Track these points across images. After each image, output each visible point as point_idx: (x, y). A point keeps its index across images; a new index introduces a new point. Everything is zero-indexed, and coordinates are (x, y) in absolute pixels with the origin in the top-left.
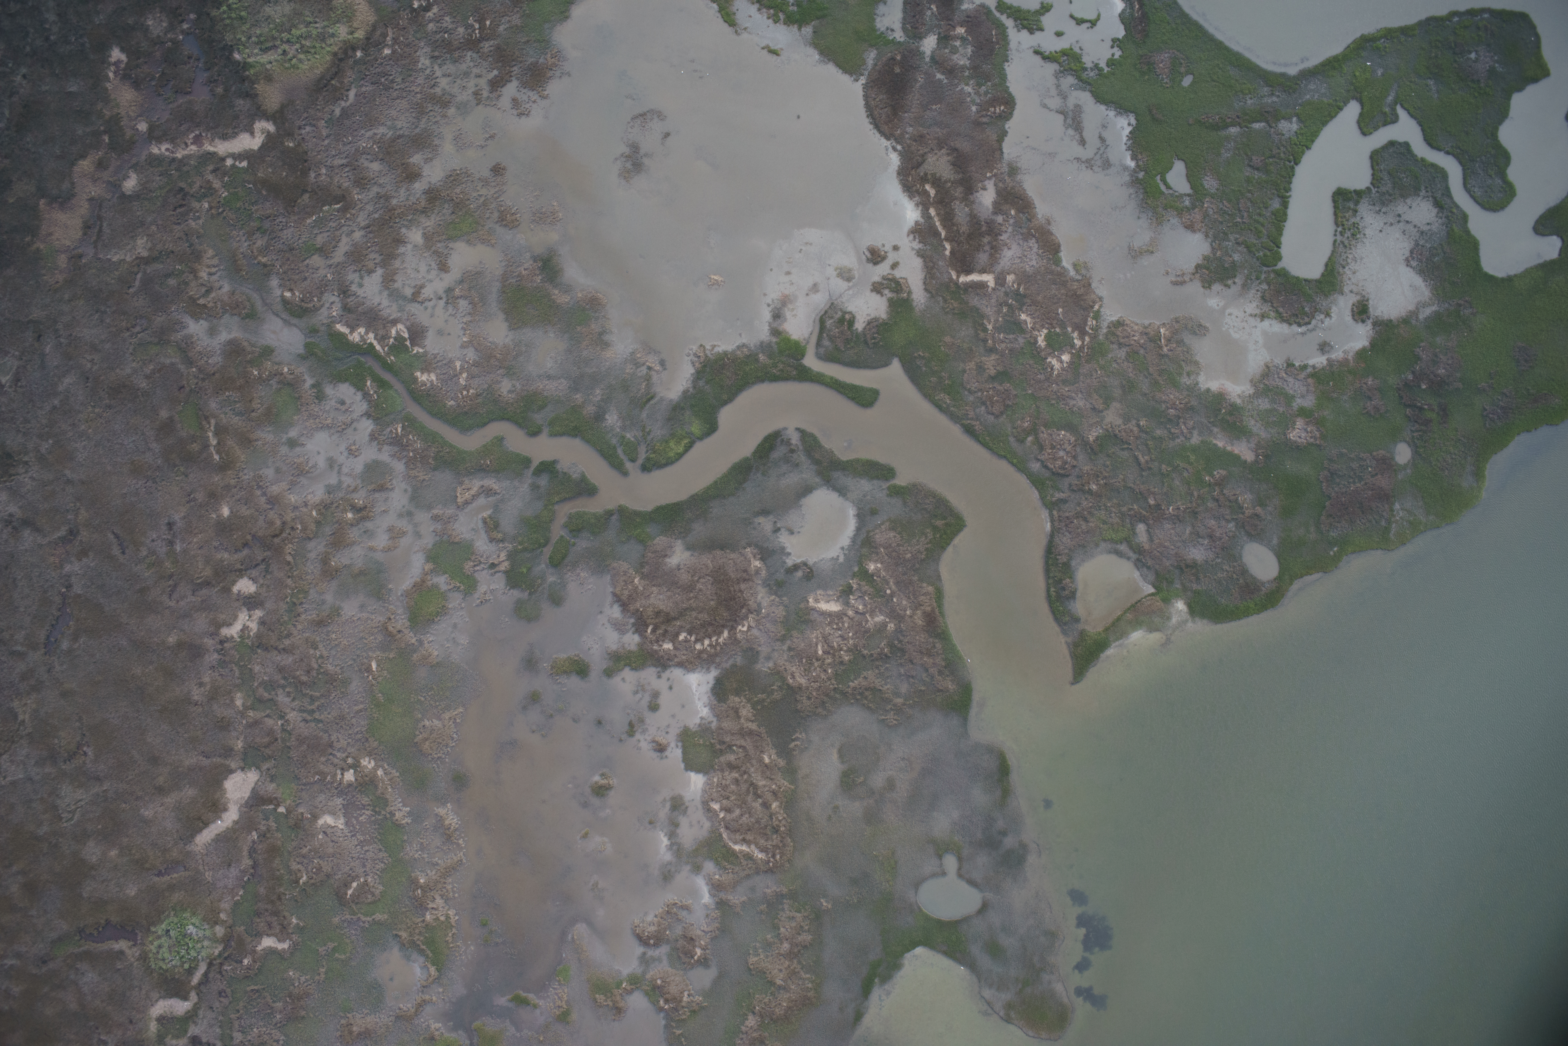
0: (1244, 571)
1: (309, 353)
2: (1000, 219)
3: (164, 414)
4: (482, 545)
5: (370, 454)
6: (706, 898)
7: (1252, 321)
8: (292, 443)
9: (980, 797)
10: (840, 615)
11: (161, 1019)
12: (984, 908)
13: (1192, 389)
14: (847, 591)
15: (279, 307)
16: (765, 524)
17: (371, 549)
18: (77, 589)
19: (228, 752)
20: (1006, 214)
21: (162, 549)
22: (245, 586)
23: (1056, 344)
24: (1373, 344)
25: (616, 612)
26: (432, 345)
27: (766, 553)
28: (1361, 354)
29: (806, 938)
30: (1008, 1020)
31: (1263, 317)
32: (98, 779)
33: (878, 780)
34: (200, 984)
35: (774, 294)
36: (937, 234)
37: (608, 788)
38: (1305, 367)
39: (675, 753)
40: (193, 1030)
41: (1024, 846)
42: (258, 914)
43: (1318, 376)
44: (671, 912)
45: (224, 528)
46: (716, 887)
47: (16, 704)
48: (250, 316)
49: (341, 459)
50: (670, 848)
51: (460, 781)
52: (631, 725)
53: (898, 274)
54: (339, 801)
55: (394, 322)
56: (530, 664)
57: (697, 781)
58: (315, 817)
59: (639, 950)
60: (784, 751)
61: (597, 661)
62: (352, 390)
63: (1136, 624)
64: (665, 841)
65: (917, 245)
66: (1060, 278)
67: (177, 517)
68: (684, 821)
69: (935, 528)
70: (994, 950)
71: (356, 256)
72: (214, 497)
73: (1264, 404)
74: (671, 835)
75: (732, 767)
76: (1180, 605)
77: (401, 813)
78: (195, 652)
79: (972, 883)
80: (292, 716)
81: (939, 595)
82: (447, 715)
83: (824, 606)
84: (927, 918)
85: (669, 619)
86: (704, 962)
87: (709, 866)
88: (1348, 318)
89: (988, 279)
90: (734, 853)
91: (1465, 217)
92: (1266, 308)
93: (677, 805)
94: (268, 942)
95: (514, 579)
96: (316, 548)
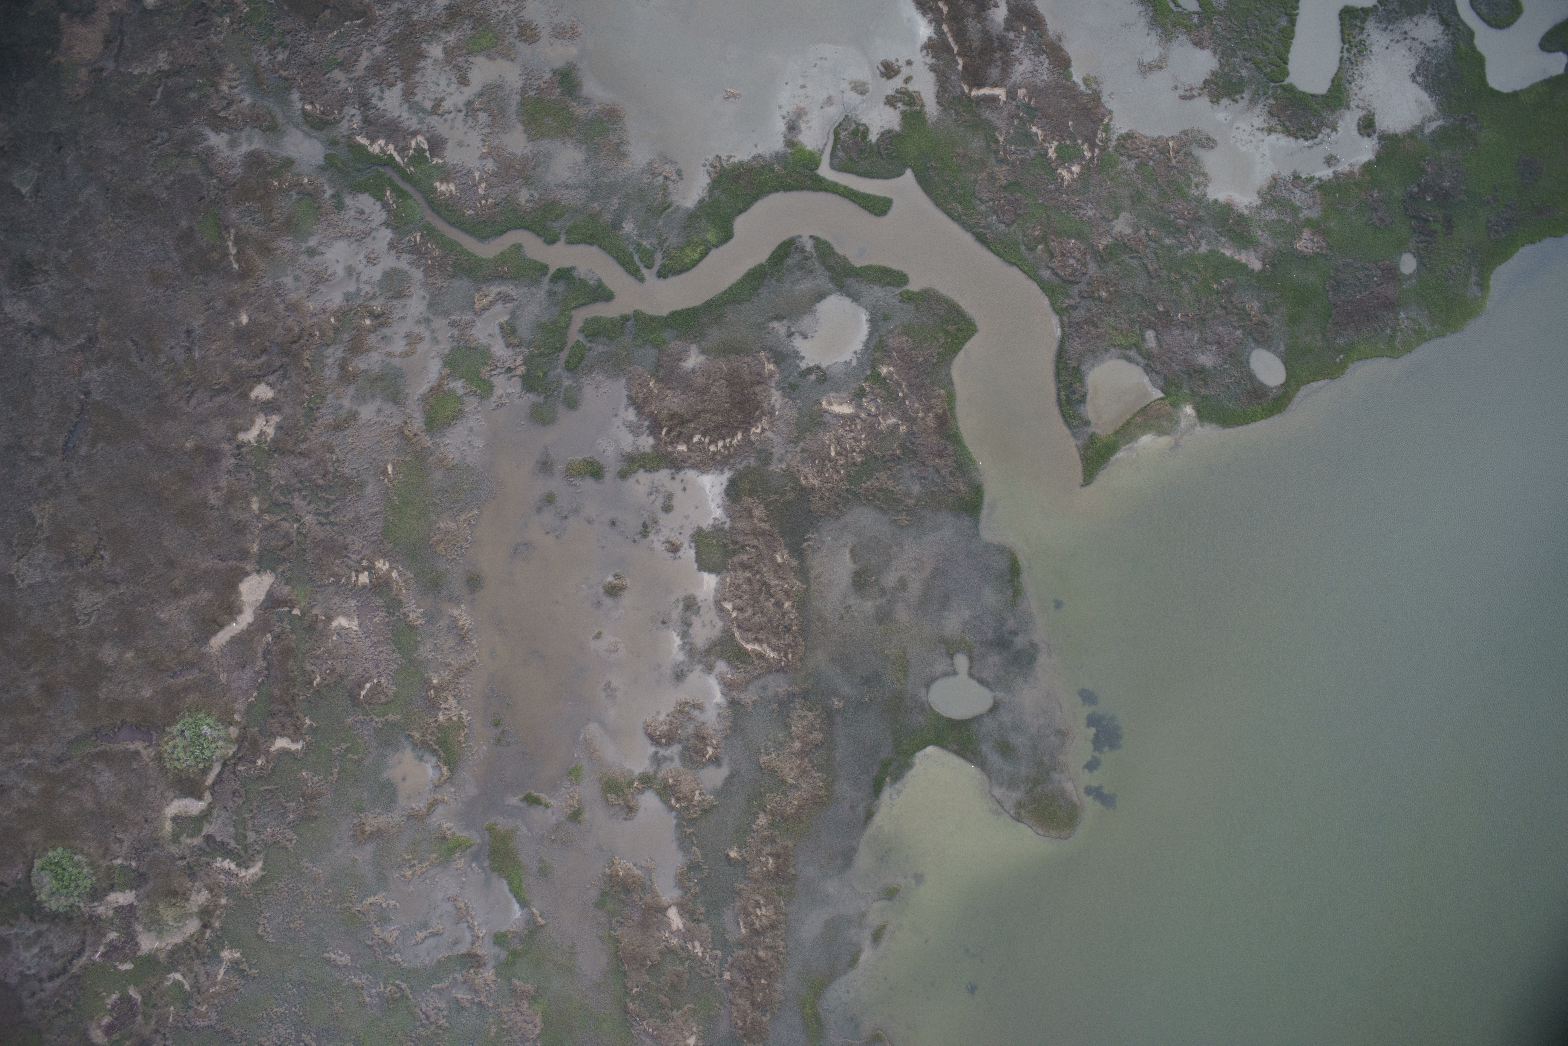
0: (1252, 377)
1: (330, 164)
2: (1011, 35)
3: (184, 224)
4: (499, 349)
5: (389, 262)
6: (718, 697)
7: (1259, 135)
8: (312, 252)
9: (991, 597)
10: (852, 418)
11: (176, 819)
12: (995, 707)
13: (1201, 200)
14: (860, 394)
15: (300, 120)
16: (780, 328)
17: (389, 354)
18: (96, 396)
19: (244, 555)
20: (1018, 31)
21: (181, 357)
22: (262, 392)
23: (1066, 156)
24: (1379, 157)
25: (631, 415)
26: (452, 156)
27: (781, 357)
28: (1367, 167)
29: (817, 737)
30: (1018, 819)
31: (1270, 131)
32: (115, 582)
33: (890, 580)
34: (214, 784)
35: (789, 108)
36: (949, 49)
37: (622, 588)
38: (1312, 179)
39: (689, 553)
40: (207, 829)
41: (1033, 645)
42: (272, 714)
43: (1323, 187)
44: (684, 710)
45: (242, 335)
46: (728, 686)
47: (34, 508)
48: (272, 129)
49: (360, 267)
50: (682, 647)
51: (474, 582)
52: (645, 526)
53: (911, 87)
54: (353, 603)
55: (414, 134)
56: (545, 466)
57: (710, 582)
58: (329, 619)
59: (651, 749)
60: (797, 552)
61: (612, 465)
62: (371, 200)
63: (1145, 428)
64: (677, 641)
65: (929, 60)
66: (1071, 91)
67: (196, 324)
68: (696, 621)
69: (947, 333)
70: (1005, 749)
71: (377, 70)
72: (233, 305)
73: (1272, 215)
74: (684, 635)
75: (745, 567)
76: (1189, 410)
77: (415, 613)
78: (212, 456)
79: (982, 682)
80: (308, 519)
81: (951, 398)
82: (462, 518)
83: (837, 409)
84: (938, 717)
85: (683, 422)
86: (716, 761)
87: (721, 666)
88: (1355, 132)
89: (1000, 93)
90: (746, 653)
91: (1471, 34)
92: (1273, 122)
93: (690, 605)
94: (281, 743)
95: (530, 383)
96: (334, 354)
